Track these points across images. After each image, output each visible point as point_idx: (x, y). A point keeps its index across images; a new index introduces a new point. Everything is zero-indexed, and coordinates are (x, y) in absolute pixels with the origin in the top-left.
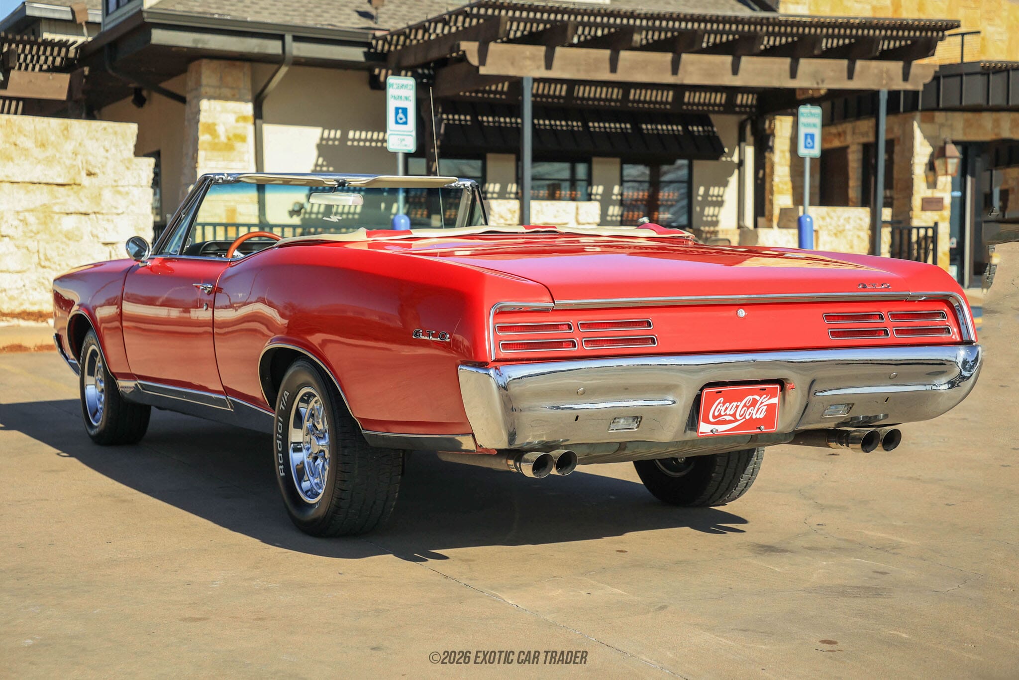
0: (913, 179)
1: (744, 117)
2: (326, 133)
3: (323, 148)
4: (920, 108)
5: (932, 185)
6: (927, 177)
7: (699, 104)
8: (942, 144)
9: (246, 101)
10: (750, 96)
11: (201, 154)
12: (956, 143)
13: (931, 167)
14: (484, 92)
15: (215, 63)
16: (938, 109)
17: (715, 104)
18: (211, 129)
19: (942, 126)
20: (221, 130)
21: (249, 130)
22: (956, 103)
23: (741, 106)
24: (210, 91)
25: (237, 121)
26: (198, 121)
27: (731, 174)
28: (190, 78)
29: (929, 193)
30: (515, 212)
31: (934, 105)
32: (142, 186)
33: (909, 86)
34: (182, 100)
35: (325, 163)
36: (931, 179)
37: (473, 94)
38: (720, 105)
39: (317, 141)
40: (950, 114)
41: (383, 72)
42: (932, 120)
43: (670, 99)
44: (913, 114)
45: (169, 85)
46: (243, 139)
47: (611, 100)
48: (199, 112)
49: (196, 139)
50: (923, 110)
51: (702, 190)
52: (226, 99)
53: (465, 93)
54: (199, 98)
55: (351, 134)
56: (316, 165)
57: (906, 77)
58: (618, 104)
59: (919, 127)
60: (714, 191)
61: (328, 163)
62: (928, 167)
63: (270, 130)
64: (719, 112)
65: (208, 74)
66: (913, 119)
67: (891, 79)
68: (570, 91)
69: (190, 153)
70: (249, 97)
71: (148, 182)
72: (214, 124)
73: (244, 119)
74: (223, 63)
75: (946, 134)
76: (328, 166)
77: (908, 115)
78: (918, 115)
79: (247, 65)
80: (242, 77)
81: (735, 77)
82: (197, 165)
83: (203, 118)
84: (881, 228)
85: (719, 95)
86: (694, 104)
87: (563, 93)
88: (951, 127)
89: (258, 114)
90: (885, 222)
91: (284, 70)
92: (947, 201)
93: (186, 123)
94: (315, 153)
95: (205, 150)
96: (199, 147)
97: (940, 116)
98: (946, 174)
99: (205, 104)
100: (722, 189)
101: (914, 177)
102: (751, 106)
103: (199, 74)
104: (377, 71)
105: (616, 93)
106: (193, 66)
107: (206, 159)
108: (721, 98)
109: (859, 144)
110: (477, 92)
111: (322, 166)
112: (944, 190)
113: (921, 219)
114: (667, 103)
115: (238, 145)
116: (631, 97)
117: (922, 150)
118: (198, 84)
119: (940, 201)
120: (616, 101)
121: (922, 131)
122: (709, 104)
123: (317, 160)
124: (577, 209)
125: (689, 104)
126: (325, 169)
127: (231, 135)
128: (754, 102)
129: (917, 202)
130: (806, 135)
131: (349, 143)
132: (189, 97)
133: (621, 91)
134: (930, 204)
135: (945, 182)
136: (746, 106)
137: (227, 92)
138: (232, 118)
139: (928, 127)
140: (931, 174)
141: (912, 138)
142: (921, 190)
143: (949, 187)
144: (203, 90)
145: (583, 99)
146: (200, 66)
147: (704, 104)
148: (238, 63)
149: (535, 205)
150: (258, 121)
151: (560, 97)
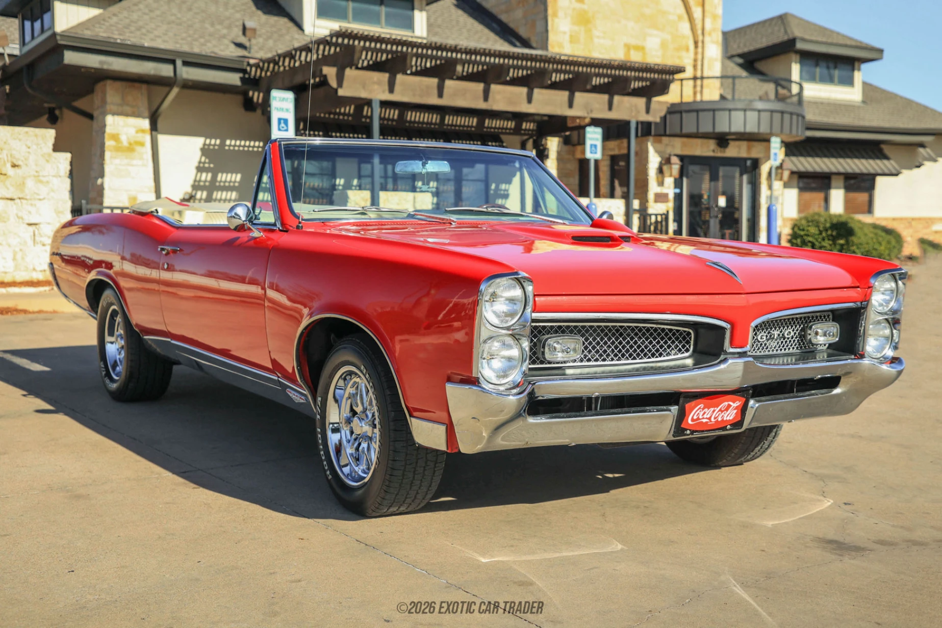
0: (648, 179)
1: (525, 137)
2: (208, 141)
3: (205, 151)
4: (653, 133)
5: (661, 183)
6: (657, 178)
7: (495, 128)
8: (667, 156)
9: (144, 117)
10: (532, 124)
11: (108, 155)
12: (677, 156)
13: (660, 171)
14: (335, 113)
15: (118, 84)
16: (665, 135)
17: (507, 129)
18: (115, 137)
19: (667, 145)
20: (124, 139)
21: (147, 138)
22: (678, 131)
23: (525, 130)
24: (114, 108)
25: (137, 132)
26: (104, 132)
27: (514, 175)
28: (96, 98)
29: (659, 190)
30: (367, 200)
31: (662, 132)
32: (60, 176)
33: (649, 118)
34: (90, 117)
35: (207, 161)
36: (660, 179)
37: (327, 116)
38: (511, 129)
39: (201, 146)
40: (672, 139)
41: (256, 94)
42: (660, 142)
43: (474, 124)
44: (647, 138)
45: (80, 104)
46: (142, 144)
47: (431, 123)
48: (105, 126)
49: (103, 144)
50: (656, 135)
51: (493, 186)
52: (127, 115)
53: (320, 114)
54: (104, 114)
55: (228, 142)
56: (200, 162)
57: (648, 110)
58: (437, 127)
59: (652, 145)
60: (503, 186)
61: (209, 160)
62: (658, 171)
63: (164, 140)
64: (510, 134)
65: (112, 93)
66: (648, 141)
67: (638, 112)
68: (401, 115)
69: (98, 153)
70: (147, 114)
71: (66, 173)
72: (118, 134)
73: (143, 131)
74: (124, 84)
75: (669, 150)
76: (209, 163)
77: (644, 138)
78: (651, 138)
79: (144, 86)
80: (140, 97)
81: (529, 106)
82: (104, 162)
83: (108, 130)
84: (633, 214)
85: (510, 123)
86: (491, 128)
87: (396, 117)
88: (673, 146)
89: (154, 127)
90: (635, 210)
91: (175, 90)
92: (671, 196)
93: (94, 134)
94: (199, 153)
95: (111, 151)
96: (106, 149)
97: (665, 140)
98: (671, 176)
99: (110, 119)
100: (507, 186)
101: (648, 177)
102: (533, 130)
103: (104, 93)
104: (251, 93)
105: (435, 118)
106: (99, 87)
107: (111, 157)
108: (511, 124)
109: (608, 155)
110: (330, 113)
111: (204, 163)
112: (669, 188)
113: (656, 209)
114: (472, 127)
115: (138, 148)
116: (446, 122)
117: (654, 161)
118: (104, 102)
119: (666, 195)
120: (435, 124)
121: (654, 148)
122: (503, 128)
123: (201, 158)
124: (414, 198)
125: (488, 128)
126: (207, 165)
127: (132, 142)
128: (535, 128)
129: (651, 196)
130: (591, 145)
131: (227, 148)
132: (95, 114)
133: (439, 117)
134: (661, 198)
135: (669, 181)
136: (529, 130)
137: (127, 109)
138: (132, 131)
139: (658, 146)
140: (660, 176)
141: (647, 152)
142: (653, 188)
143: (672, 185)
144: (108, 107)
145: (410, 122)
146: (105, 85)
147: (499, 128)
148: (137, 85)
149: (383, 195)
150: (154, 133)
151: (393, 120)
